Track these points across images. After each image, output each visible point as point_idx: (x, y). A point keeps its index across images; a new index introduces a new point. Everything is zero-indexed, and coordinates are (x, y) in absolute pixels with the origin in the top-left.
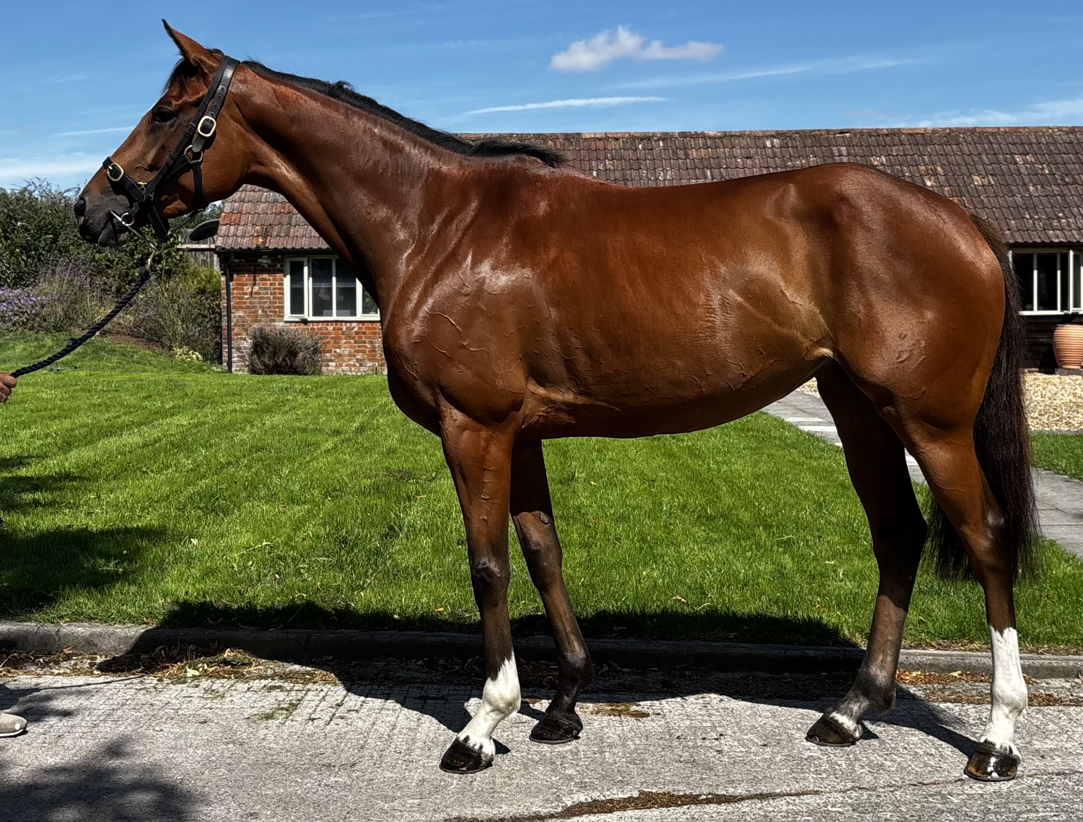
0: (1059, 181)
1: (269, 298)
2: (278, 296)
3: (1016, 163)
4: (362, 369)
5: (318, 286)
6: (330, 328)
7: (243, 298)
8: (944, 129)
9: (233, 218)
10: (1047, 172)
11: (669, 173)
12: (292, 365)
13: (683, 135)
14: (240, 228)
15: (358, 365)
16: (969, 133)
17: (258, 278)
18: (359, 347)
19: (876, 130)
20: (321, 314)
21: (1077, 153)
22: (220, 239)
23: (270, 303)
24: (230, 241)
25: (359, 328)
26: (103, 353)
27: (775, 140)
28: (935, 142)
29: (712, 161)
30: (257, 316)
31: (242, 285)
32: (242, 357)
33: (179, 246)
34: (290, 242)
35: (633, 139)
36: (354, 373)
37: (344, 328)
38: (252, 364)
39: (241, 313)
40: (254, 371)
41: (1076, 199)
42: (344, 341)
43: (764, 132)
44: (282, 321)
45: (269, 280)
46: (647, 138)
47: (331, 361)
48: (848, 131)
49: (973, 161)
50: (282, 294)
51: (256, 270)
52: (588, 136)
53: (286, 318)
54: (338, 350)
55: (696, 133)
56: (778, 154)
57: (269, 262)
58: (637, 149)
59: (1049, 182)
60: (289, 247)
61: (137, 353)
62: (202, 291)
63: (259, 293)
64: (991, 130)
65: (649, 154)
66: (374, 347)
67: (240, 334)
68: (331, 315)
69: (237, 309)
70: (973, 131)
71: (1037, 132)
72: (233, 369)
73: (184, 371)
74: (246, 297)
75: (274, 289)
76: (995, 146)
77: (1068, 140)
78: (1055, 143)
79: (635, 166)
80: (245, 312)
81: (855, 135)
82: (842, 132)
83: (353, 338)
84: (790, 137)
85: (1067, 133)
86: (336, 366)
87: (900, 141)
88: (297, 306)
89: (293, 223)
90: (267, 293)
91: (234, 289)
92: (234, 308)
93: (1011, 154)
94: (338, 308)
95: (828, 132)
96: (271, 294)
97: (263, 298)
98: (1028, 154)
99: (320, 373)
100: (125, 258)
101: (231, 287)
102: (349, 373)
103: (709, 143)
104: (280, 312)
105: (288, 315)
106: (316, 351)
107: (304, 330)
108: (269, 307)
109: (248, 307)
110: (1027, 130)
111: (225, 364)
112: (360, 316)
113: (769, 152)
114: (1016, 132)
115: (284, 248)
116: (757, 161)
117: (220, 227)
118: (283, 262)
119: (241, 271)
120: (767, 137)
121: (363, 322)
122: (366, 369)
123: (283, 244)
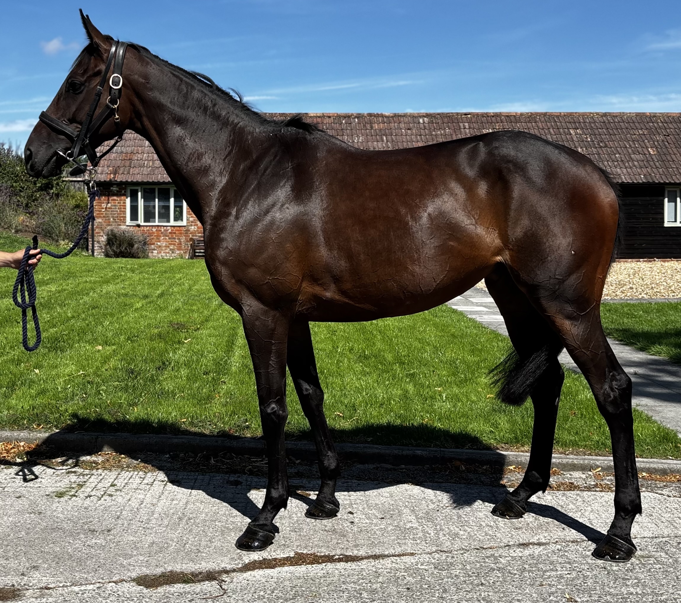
0: (596, 146)
1: (117, 211)
2: (122, 210)
3: (571, 134)
4: (173, 255)
5: (147, 204)
6: (154, 230)
7: (101, 211)
8: (528, 113)
10: (589, 140)
11: (361, 138)
12: (130, 252)
13: (370, 115)
14: (100, 168)
15: (171, 252)
16: (542, 116)
17: (110, 199)
18: (171, 241)
19: (487, 114)
20: (149, 221)
21: (607, 129)
23: (118, 214)
25: (172, 230)
26: (16, 244)
27: (425, 119)
28: (522, 121)
29: (387, 131)
30: (110, 222)
31: (101, 203)
32: (100, 247)
33: (64, 179)
34: (130, 177)
35: (340, 117)
36: (168, 257)
37: (163, 230)
38: (106, 251)
39: (100, 220)
40: (107, 255)
41: (606, 156)
42: (162, 238)
43: (419, 114)
44: (125, 225)
45: (117, 200)
46: (347, 117)
47: (154, 250)
48: (469, 114)
49: (545, 133)
50: (125, 209)
51: (109, 194)
52: (312, 115)
53: (127, 224)
54: (159, 243)
55: (378, 114)
56: (427, 127)
57: (118, 189)
58: (341, 123)
59: (590, 146)
60: (129, 180)
62: (77, 206)
63: (111, 208)
64: (556, 114)
65: (349, 126)
66: (181, 242)
67: (99, 233)
68: (155, 222)
70: (545, 114)
71: (584, 115)
72: (95, 254)
74: (103, 210)
75: (120, 206)
76: (558, 124)
77: (602, 121)
78: (595, 122)
79: (340, 133)
80: (103, 220)
81: (474, 116)
82: (466, 114)
83: (168, 236)
84: (435, 117)
85: (602, 116)
86: (158, 253)
87: (501, 120)
88: (134, 216)
89: (132, 166)
90: (116, 208)
91: (95, 206)
92: (97, 217)
93: (568, 129)
94: (159, 218)
95: (457, 114)
96: (118, 208)
97: (114, 211)
98: (578, 129)
99: (147, 257)
100: (31, 186)
101: (94, 204)
102: (165, 257)
103: (385, 120)
104: (124, 220)
106: (145, 243)
107: (138, 231)
108: (117, 217)
109: (104, 217)
110: (577, 114)
111: (90, 251)
112: (172, 223)
113: (422, 126)
114: (571, 115)
115: (127, 181)
116: (415, 131)
118: (126, 189)
119: (100, 195)
120: (420, 117)
121: (174, 226)
122: (176, 255)
123: (126, 178)
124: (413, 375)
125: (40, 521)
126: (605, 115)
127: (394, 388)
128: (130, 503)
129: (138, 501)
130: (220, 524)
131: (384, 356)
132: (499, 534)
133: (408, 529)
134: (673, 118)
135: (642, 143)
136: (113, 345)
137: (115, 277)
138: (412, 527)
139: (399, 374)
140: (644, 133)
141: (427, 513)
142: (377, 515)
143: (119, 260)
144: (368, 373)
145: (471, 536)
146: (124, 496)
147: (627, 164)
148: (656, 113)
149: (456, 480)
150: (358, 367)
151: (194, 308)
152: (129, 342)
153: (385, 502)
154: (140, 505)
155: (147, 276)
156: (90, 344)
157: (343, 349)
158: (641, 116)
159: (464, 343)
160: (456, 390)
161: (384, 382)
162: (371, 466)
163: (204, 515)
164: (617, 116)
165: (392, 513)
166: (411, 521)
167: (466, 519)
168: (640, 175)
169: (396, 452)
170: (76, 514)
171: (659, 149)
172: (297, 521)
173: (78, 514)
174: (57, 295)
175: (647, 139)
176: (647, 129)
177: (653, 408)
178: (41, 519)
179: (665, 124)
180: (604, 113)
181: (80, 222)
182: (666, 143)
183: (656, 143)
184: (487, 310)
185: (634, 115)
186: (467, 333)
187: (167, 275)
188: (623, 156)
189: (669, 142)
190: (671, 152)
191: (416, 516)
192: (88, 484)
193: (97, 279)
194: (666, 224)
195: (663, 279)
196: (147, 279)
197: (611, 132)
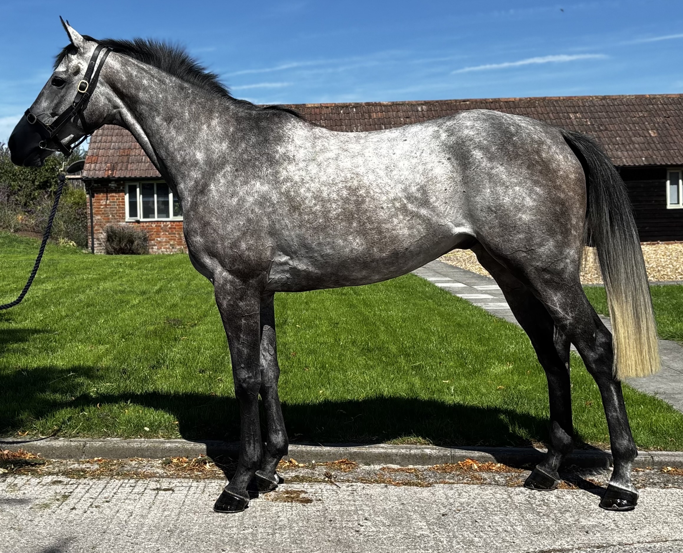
0: (597, 129)
1: (116, 208)
2: (121, 206)
3: (570, 118)
4: (173, 250)
5: (146, 199)
6: (154, 225)
7: (100, 208)
8: (526, 99)
9: (93, 159)
10: (589, 123)
11: (359, 128)
12: (130, 248)
13: (368, 104)
14: (98, 165)
15: (171, 248)
16: (541, 101)
17: (109, 196)
18: (171, 237)
19: (485, 100)
20: (148, 217)
21: (607, 112)
22: (85, 172)
23: (117, 210)
24: (91, 173)
25: (172, 225)
26: (15, 243)
27: (424, 107)
28: (521, 106)
29: (385, 120)
30: (109, 219)
31: (99, 200)
32: (100, 244)
35: (337, 107)
36: (169, 253)
37: (162, 225)
38: (106, 249)
39: (99, 217)
40: (108, 253)
41: (607, 140)
42: (162, 233)
43: (417, 102)
44: (124, 221)
45: (116, 197)
46: (345, 106)
47: (155, 245)
48: (468, 100)
49: (544, 117)
50: (124, 205)
51: (108, 191)
52: (310, 106)
53: (127, 220)
54: (159, 239)
55: (375, 103)
56: (426, 116)
57: (116, 185)
58: (339, 113)
59: (590, 129)
60: (127, 176)
61: (36, 242)
62: (76, 204)
63: (110, 205)
64: (555, 99)
65: (347, 116)
66: (181, 237)
67: (99, 230)
68: (154, 217)
69: (97, 214)
70: (544, 99)
71: (583, 99)
72: (95, 251)
73: (65, 253)
74: (102, 207)
75: (119, 202)
76: (557, 108)
77: (602, 104)
78: (594, 106)
79: (339, 124)
80: (102, 217)
81: (472, 102)
82: (464, 101)
83: (168, 231)
84: (433, 104)
85: (601, 100)
86: (158, 249)
87: (500, 106)
88: (133, 212)
89: (130, 161)
90: (115, 205)
91: (94, 202)
92: (95, 214)
94: (158, 213)
95: (456, 101)
96: (117, 205)
97: (112, 208)
98: (577, 113)
99: (148, 253)
100: (30, 185)
101: (93, 201)
102: (165, 253)
103: (383, 109)
104: (123, 216)
105: (128, 218)
106: (146, 239)
107: (138, 227)
108: (116, 213)
109: (103, 214)
110: (576, 98)
111: (90, 249)
112: (172, 217)
113: (420, 114)
114: (570, 99)
115: (125, 177)
116: (413, 120)
117: (85, 165)
118: (124, 185)
119: (99, 192)
120: (419, 105)
121: (174, 222)
122: (176, 250)
123: (124, 174)
124: (419, 367)
125: (19, 538)
126: (604, 98)
127: (399, 381)
128: (118, 515)
129: (127, 512)
130: (214, 537)
131: (388, 348)
132: (518, 540)
133: (419, 537)
134: (673, 99)
135: (643, 126)
136: (108, 343)
137: (113, 274)
138: (423, 535)
139: (404, 367)
140: (644, 115)
141: (439, 518)
142: (385, 521)
143: (118, 256)
144: (371, 367)
145: (487, 544)
146: (112, 507)
147: (628, 147)
148: (656, 95)
149: (468, 480)
150: (361, 360)
151: (193, 303)
152: (124, 340)
153: (393, 507)
154: (129, 517)
155: (145, 272)
156: (82, 343)
157: (346, 342)
158: (640, 98)
159: (471, 333)
160: (464, 382)
161: (389, 376)
162: (377, 467)
163: (197, 527)
164: (616, 99)
165: (400, 519)
166: (421, 528)
167: (481, 524)
168: (641, 157)
169: (403, 451)
170: (60, 529)
171: (659, 131)
172: (299, 531)
173: (62, 529)
174: (53, 293)
175: (647, 122)
176: (647, 111)
177: (672, 396)
178: (21, 536)
179: (665, 106)
180: (603, 97)
181: (79, 219)
182: (667, 125)
183: (656, 125)
184: (492, 297)
185: (633, 97)
186: (473, 321)
187: (166, 271)
188: (623, 139)
189: (670, 124)
190: (672, 133)
191: (427, 522)
192: (74, 495)
193: (95, 276)
194: (669, 207)
195: (669, 261)
196: (146, 275)
197: (611, 115)
